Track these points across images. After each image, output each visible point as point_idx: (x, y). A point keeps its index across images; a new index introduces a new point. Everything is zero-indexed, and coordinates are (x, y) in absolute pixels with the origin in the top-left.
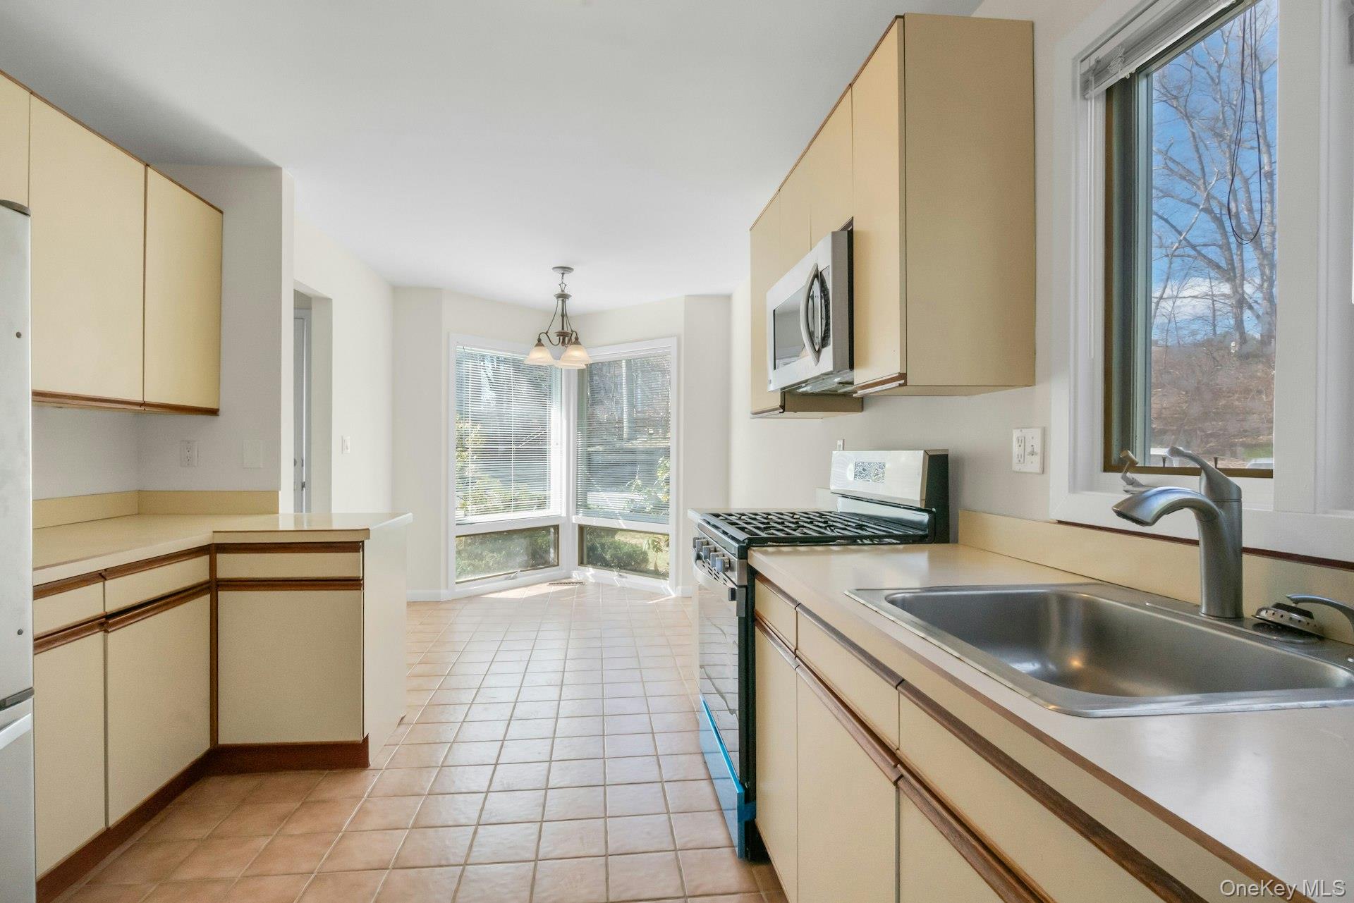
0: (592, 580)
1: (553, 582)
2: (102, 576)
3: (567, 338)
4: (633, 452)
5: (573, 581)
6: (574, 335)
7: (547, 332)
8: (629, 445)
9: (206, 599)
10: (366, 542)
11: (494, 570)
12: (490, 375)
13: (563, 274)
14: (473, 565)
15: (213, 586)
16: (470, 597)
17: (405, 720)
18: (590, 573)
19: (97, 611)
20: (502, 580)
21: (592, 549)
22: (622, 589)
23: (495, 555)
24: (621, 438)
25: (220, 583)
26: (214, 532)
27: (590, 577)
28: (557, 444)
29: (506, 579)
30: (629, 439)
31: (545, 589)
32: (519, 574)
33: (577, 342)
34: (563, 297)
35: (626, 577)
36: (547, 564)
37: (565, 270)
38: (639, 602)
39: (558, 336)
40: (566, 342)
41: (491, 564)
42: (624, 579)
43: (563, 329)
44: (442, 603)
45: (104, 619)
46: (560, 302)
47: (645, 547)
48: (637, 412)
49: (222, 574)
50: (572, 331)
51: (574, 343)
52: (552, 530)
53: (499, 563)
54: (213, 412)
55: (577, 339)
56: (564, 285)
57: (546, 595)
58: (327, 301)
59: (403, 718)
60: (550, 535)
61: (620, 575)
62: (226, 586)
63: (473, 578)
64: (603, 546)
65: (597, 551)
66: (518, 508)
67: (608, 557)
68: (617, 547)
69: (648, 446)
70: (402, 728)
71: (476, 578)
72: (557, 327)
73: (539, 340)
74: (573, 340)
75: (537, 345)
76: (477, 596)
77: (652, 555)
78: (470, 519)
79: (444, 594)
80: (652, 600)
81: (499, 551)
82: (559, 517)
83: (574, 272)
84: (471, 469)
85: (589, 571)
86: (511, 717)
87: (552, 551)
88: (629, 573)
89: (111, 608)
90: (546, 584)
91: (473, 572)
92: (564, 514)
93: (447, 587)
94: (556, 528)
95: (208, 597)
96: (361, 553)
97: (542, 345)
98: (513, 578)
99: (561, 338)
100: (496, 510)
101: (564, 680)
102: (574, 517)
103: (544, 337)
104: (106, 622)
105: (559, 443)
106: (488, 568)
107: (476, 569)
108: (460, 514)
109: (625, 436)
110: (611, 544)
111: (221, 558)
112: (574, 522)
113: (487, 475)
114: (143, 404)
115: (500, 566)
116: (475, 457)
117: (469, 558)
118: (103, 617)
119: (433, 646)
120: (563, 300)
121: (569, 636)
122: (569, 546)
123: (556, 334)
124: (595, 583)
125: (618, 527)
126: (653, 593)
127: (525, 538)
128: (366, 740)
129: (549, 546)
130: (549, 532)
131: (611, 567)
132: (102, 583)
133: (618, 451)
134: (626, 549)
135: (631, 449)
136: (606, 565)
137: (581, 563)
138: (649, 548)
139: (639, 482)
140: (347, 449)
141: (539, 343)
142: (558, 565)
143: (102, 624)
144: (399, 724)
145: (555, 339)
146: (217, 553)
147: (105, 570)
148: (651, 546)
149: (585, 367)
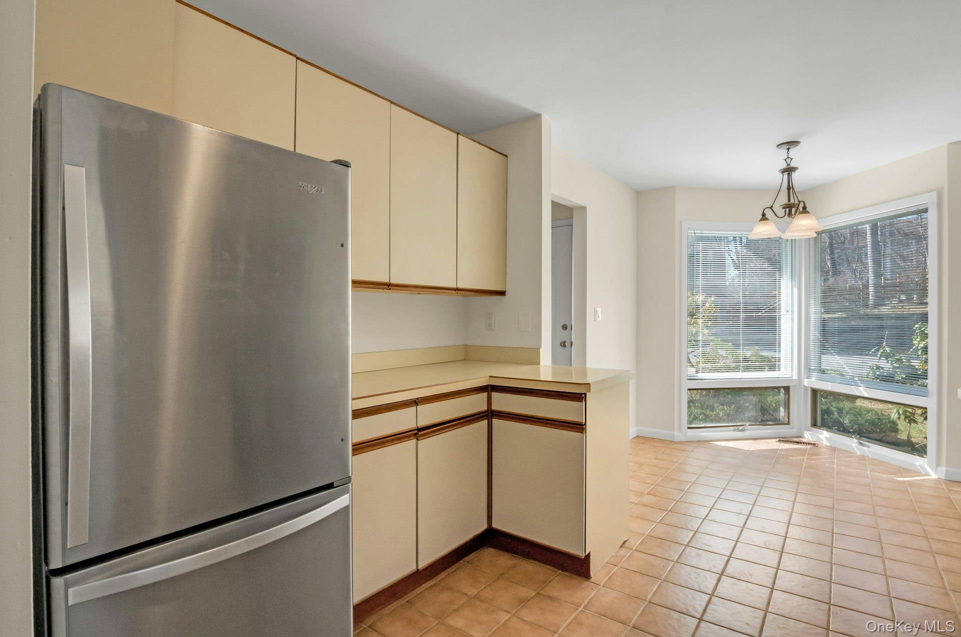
0: (826, 443)
1: (784, 440)
2: (416, 402)
3: (796, 208)
4: (879, 318)
5: (805, 440)
6: (802, 205)
7: (772, 207)
8: (876, 311)
9: (485, 423)
10: (587, 394)
11: (723, 421)
12: (735, 258)
13: (788, 149)
14: (705, 414)
15: (490, 414)
16: (701, 441)
17: (627, 544)
18: (824, 436)
19: (412, 425)
20: (730, 431)
21: (827, 412)
22: (863, 458)
23: (725, 407)
24: (867, 306)
25: (494, 413)
26: (490, 376)
27: (824, 440)
28: (788, 311)
29: (734, 430)
30: (876, 306)
31: (774, 444)
32: (748, 427)
33: (805, 210)
34: (789, 170)
35: (868, 447)
36: (777, 422)
37: (791, 144)
38: (885, 476)
39: (783, 208)
40: (793, 214)
41: (721, 415)
42: (865, 448)
43: (789, 200)
44: (676, 443)
45: (416, 431)
46: (786, 176)
47: (894, 416)
48: (885, 279)
49: (495, 407)
50: (799, 201)
51: (801, 213)
52: (782, 391)
53: (728, 415)
54: (502, 293)
55: (804, 208)
56: (790, 159)
57: (774, 451)
58: (584, 208)
59: (625, 542)
60: (780, 395)
61: (861, 443)
62: (498, 416)
63: (704, 426)
64: (840, 411)
65: (833, 415)
66: (747, 369)
67: (846, 422)
68: (858, 413)
69: (899, 311)
70: (623, 551)
71: (706, 425)
72: (783, 199)
73: (764, 215)
74: (801, 208)
75: (761, 220)
76: (707, 441)
77: (902, 425)
78: (700, 375)
79: (678, 436)
80: (903, 477)
81: (729, 404)
82: (790, 379)
83: (799, 146)
84: (703, 333)
85: (822, 434)
86: (723, 571)
87: (782, 409)
88: (871, 443)
89: (421, 424)
90: (775, 440)
91: (704, 421)
92: (795, 377)
93: (680, 430)
94: (787, 389)
95: (486, 421)
96: (584, 403)
97: (767, 219)
98: (741, 431)
99: (787, 210)
100: (728, 369)
101: (785, 547)
102: (806, 380)
103: (769, 213)
104: (419, 433)
105: (790, 311)
106: (718, 419)
107: (707, 418)
108: (692, 371)
109: (871, 302)
110: (851, 409)
111: (495, 395)
112: (806, 385)
113: (719, 339)
114: (457, 289)
115: (730, 418)
116: (709, 324)
117: (702, 408)
118: (416, 430)
119: (661, 480)
120: (789, 174)
121: (795, 499)
122: (801, 408)
123: (781, 208)
124: (831, 446)
125: (858, 394)
126: (903, 469)
127: (754, 396)
128: (588, 557)
129: (779, 405)
130: (779, 392)
131: (849, 432)
132: (415, 407)
133: (861, 317)
134: (869, 416)
135: (876, 315)
136: (844, 430)
137: (814, 424)
138: (899, 418)
139: (888, 349)
140: (599, 317)
141: (764, 218)
142: (788, 424)
143: (415, 434)
144: (621, 546)
145: (780, 212)
146: (492, 391)
147: (417, 398)
148: (902, 417)
149: (815, 235)
